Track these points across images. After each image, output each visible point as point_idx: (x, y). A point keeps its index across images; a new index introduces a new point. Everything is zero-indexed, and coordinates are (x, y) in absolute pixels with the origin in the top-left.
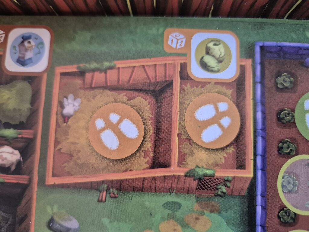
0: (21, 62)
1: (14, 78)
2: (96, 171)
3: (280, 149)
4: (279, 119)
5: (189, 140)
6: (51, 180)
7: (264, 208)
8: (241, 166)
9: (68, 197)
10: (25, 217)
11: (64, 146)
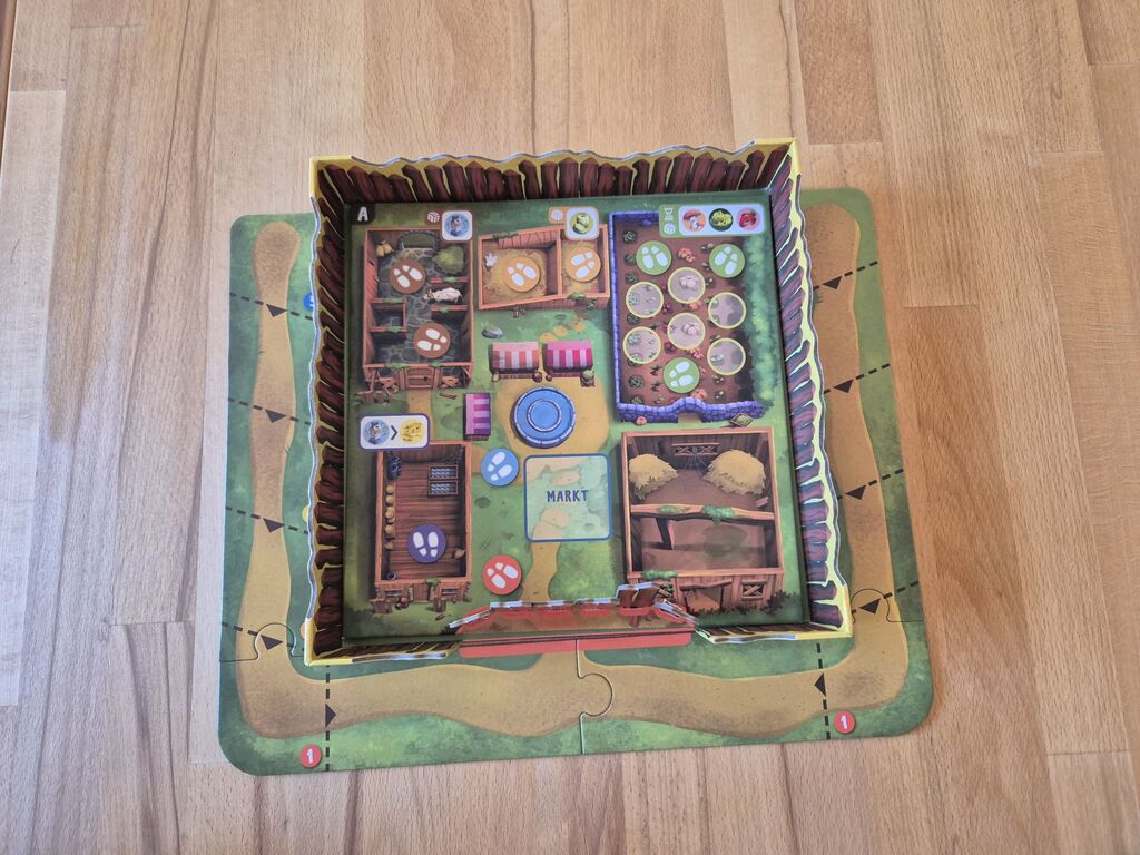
0: (454, 233)
1: (449, 245)
2: (511, 299)
3: (627, 279)
4: (626, 261)
5: (569, 277)
6: (482, 307)
7: (618, 315)
8: (602, 291)
9: (494, 316)
10: (467, 330)
11: (489, 286)
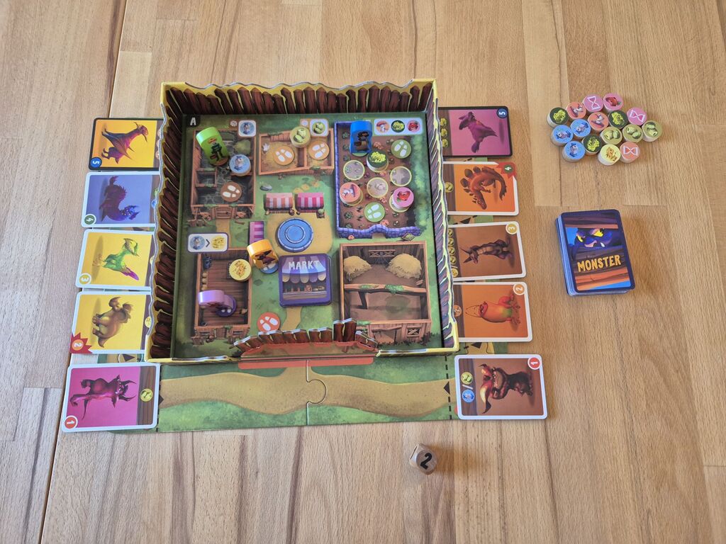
0: (245, 133)
1: (242, 139)
2: (278, 169)
3: (344, 159)
4: (344, 149)
5: (311, 157)
6: (260, 173)
7: (339, 178)
8: (330, 165)
9: (266, 178)
10: (252, 187)
11: (265, 161)
